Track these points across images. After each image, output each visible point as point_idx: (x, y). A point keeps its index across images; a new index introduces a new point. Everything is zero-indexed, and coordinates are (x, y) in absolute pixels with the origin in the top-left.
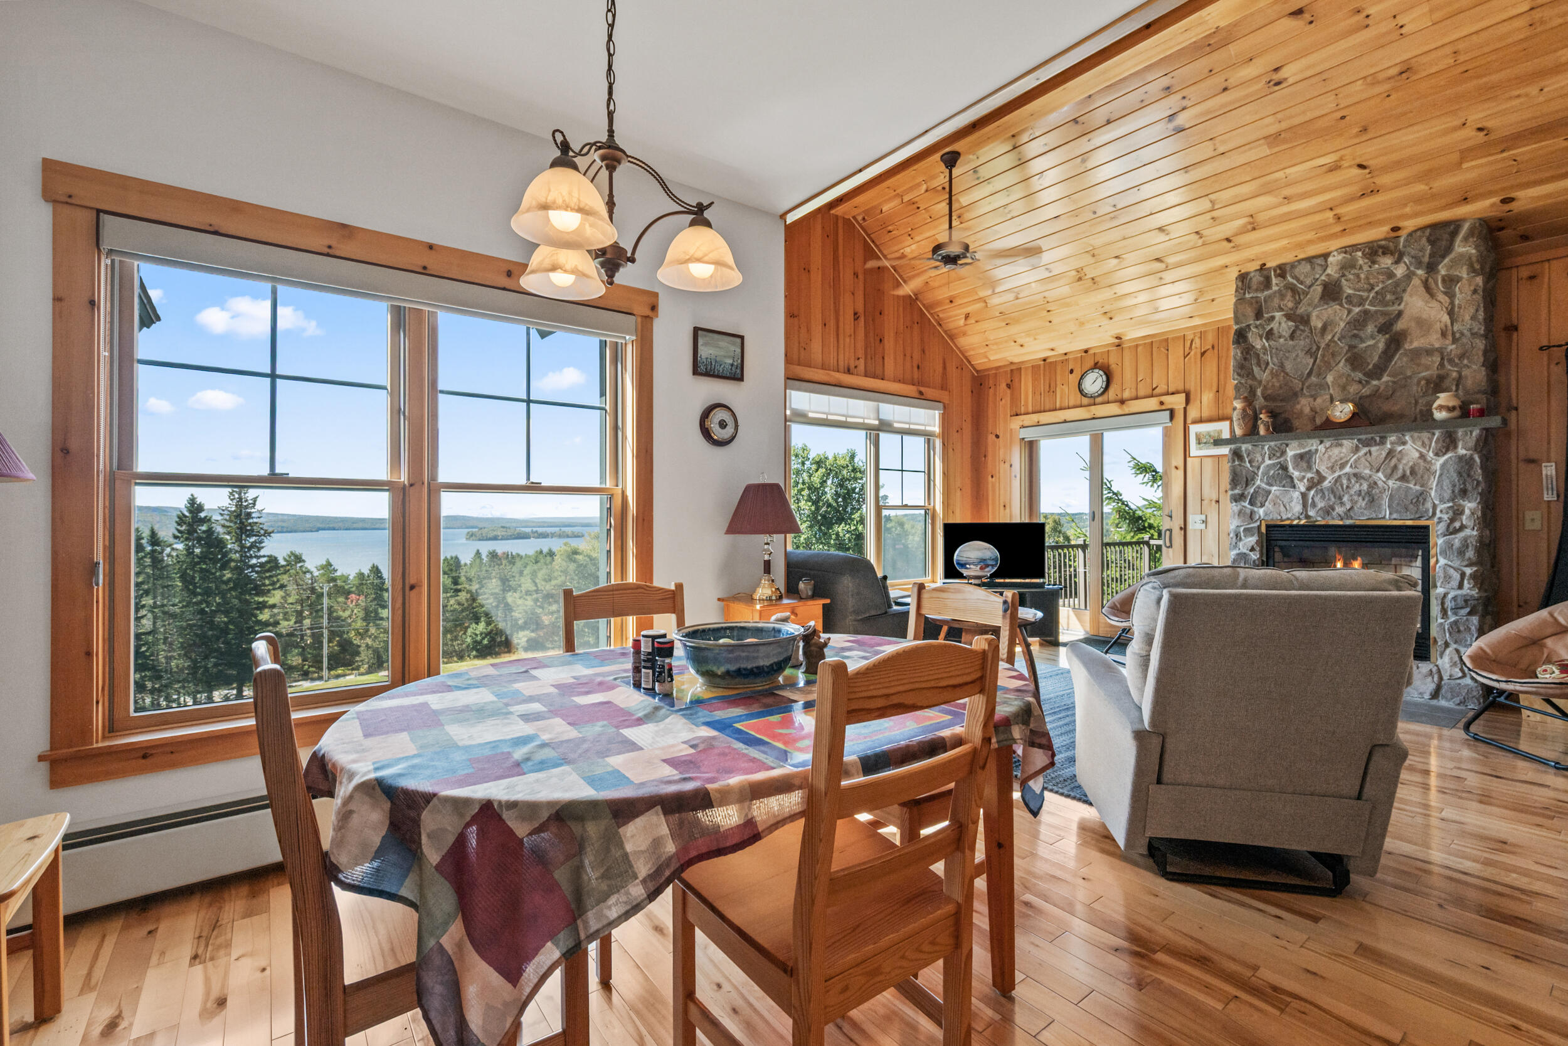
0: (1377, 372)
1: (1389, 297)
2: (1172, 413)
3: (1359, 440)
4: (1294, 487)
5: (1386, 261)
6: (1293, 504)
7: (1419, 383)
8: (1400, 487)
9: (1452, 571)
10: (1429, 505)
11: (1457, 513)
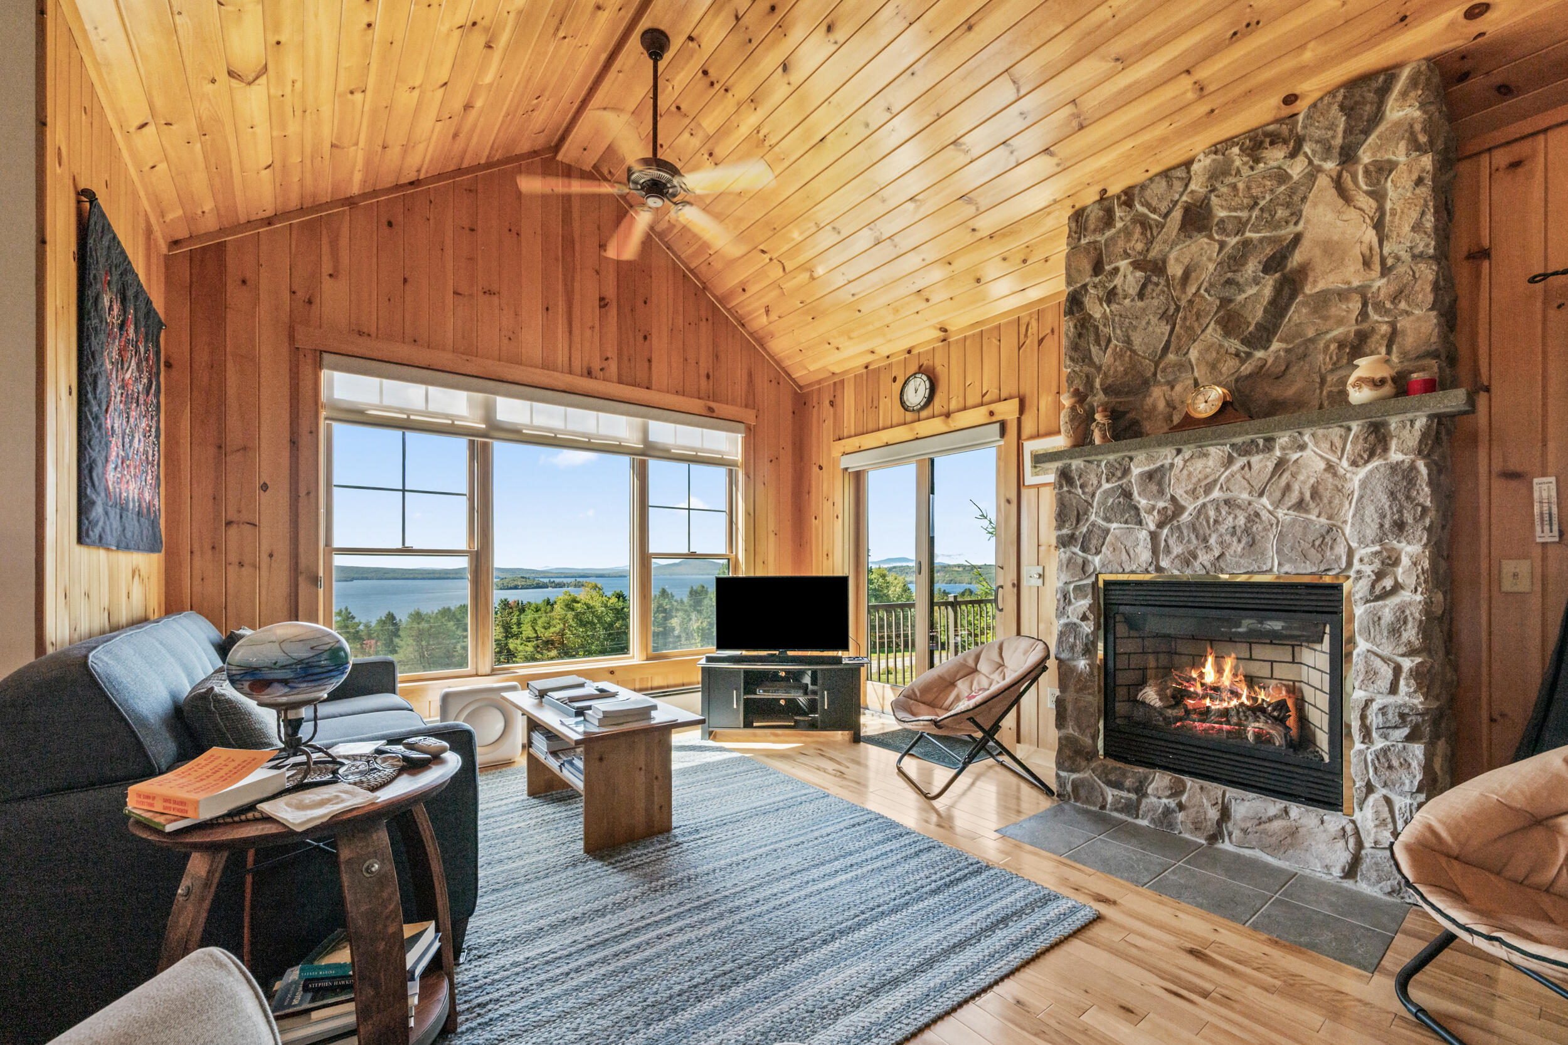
0: (1263, 335)
1: (1281, 213)
2: (1003, 426)
3: (1232, 445)
4: (1140, 523)
5: (1275, 156)
6: (1139, 549)
7: (1327, 347)
8: (1294, 521)
9: (1378, 663)
10: (1341, 550)
11: (1390, 561)
